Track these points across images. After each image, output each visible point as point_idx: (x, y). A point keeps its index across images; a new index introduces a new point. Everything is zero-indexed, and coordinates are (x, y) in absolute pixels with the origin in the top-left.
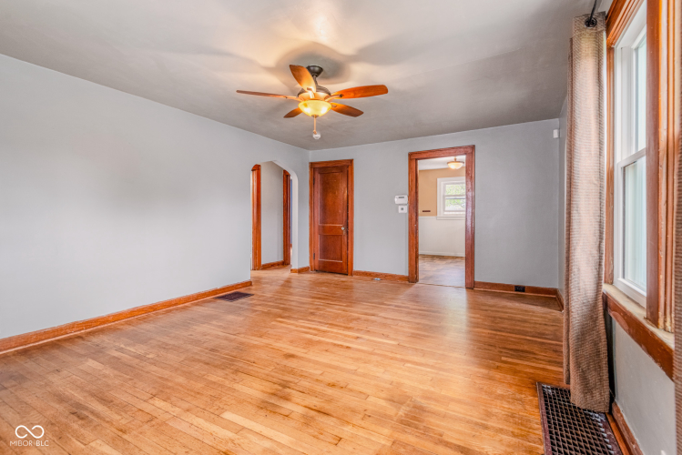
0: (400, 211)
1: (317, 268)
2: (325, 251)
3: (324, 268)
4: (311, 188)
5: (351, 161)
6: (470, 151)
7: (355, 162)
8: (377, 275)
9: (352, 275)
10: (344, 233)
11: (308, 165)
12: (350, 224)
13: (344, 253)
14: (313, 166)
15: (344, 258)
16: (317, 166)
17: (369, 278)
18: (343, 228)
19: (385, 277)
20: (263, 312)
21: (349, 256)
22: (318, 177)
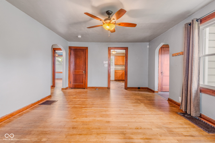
0: (105, 66)
1: (72, 87)
2: (75, 80)
3: (75, 87)
4: (69, 56)
5: (87, 48)
6: (126, 49)
7: (88, 48)
8: (97, 88)
9: (87, 88)
10: (84, 73)
11: (68, 47)
12: (86, 70)
13: (84, 81)
14: (70, 48)
15: (84, 83)
16: (73, 48)
17: (94, 89)
18: (84, 72)
19: (100, 88)
20: (72, 107)
21: (86, 82)
22: (72, 52)
